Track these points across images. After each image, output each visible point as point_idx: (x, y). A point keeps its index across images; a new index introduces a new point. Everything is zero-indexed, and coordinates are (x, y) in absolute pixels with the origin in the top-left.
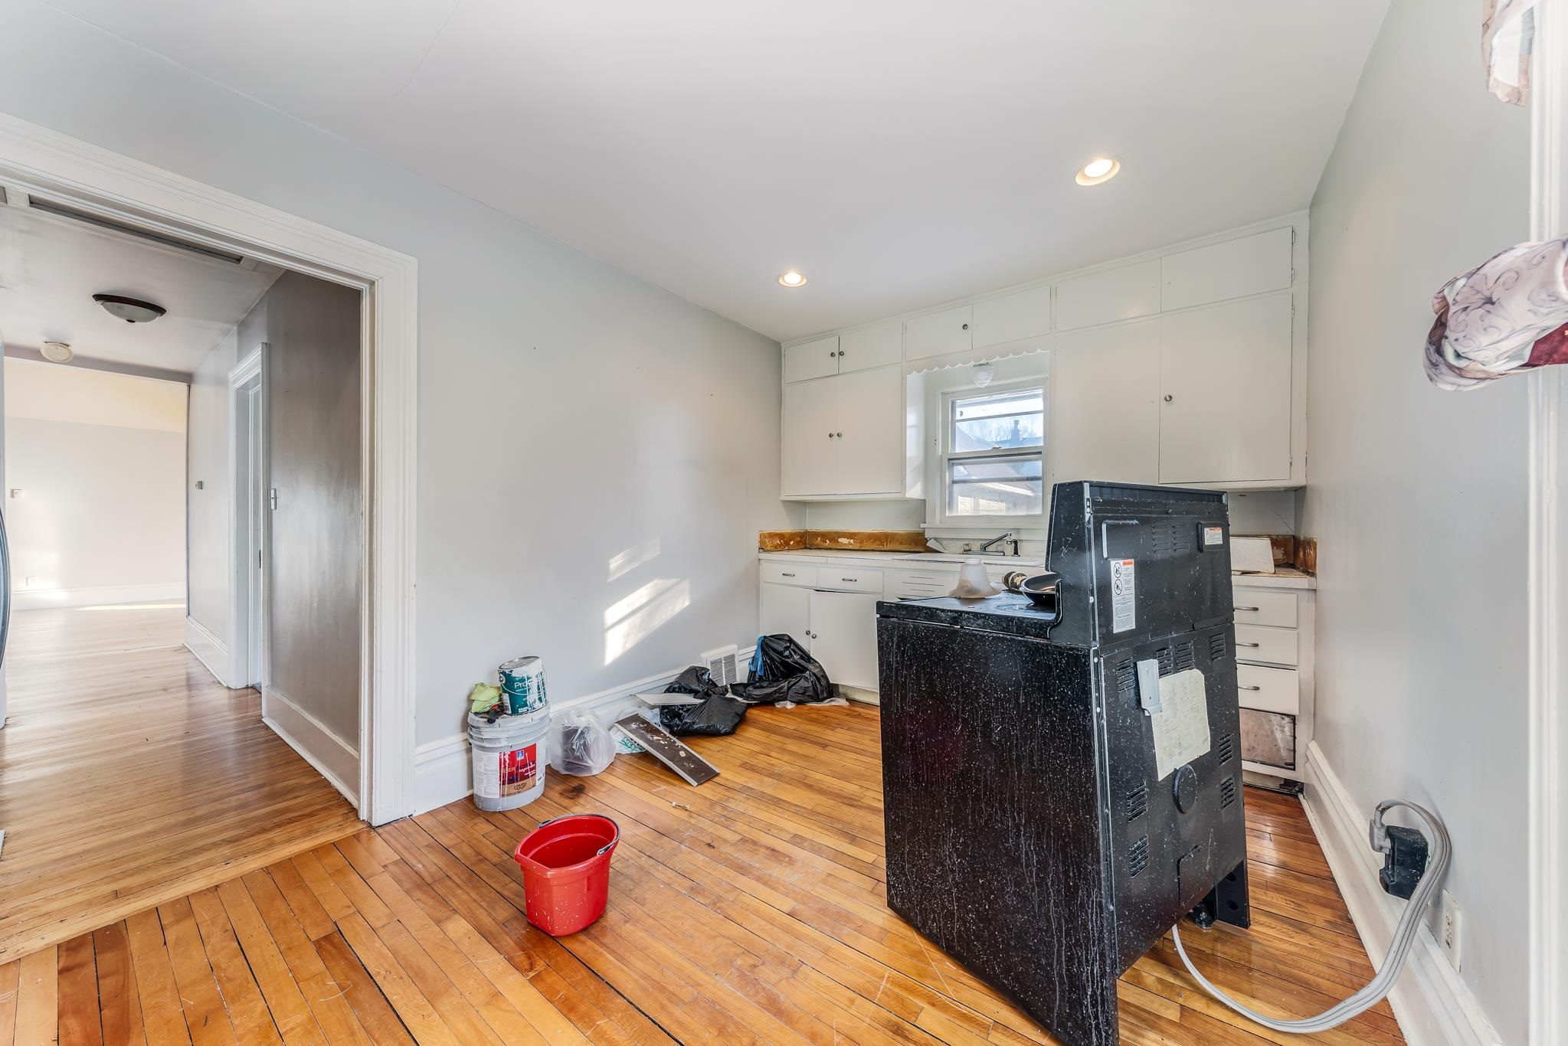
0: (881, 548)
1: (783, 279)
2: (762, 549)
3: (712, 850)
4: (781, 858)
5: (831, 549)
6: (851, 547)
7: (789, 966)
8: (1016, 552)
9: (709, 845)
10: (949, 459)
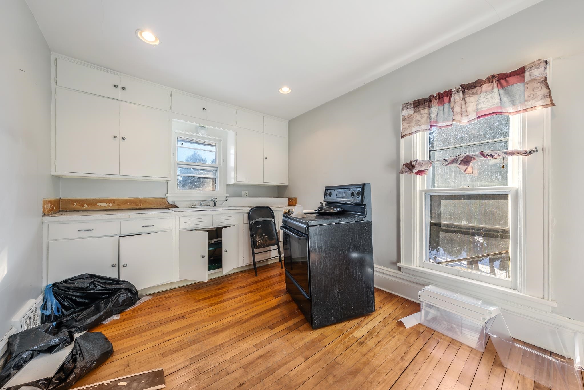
0: (136, 207)
1: (141, 34)
2: (44, 214)
3: (245, 385)
4: (269, 355)
5: (89, 210)
6: (110, 208)
7: (335, 365)
8: (215, 205)
9: (241, 385)
10: (178, 164)
